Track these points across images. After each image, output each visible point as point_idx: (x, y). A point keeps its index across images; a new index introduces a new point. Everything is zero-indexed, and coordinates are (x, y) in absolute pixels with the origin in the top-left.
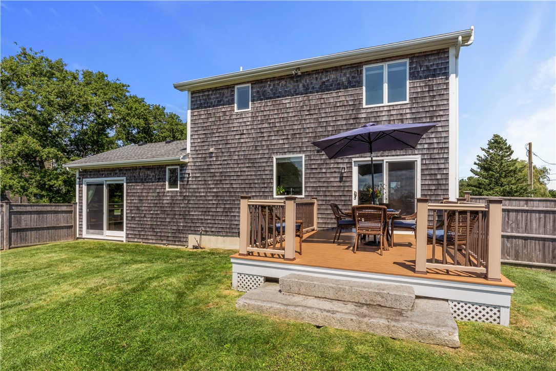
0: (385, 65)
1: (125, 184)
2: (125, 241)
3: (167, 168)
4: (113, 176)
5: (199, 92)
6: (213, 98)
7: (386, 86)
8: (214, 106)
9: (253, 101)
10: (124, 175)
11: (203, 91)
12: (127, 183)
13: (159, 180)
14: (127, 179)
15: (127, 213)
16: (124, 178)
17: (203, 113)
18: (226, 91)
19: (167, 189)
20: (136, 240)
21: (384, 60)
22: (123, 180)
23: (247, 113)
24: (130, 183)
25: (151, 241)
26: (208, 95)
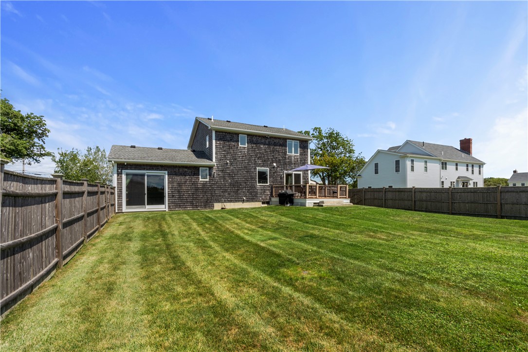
0: (293, 141)
1: (167, 176)
2: (167, 211)
3: (200, 168)
4: (156, 170)
5: (220, 132)
6: (228, 137)
7: (293, 148)
8: (228, 141)
9: (248, 143)
10: (166, 170)
11: (222, 132)
12: (168, 175)
13: (194, 174)
14: (168, 173)
15: (168, 193)
16: (166, 172)
17: (221, 143)
18: (235, 135)
19: (200, 180)
20: (177, 209)
21: (293, 139)
22: (165, 173)
23: (245, 148)
24: (171, 175)
25: (189, 209)
26: (225, 135)
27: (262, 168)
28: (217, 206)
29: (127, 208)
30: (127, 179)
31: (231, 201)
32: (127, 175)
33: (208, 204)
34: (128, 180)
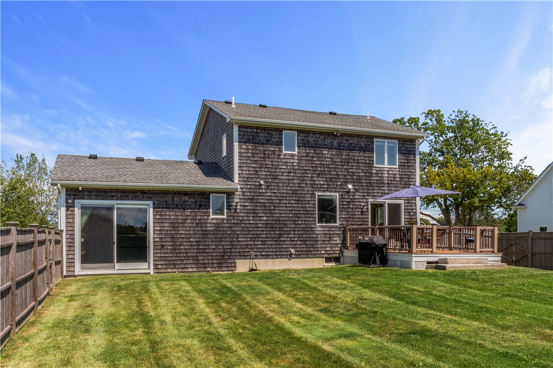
0: (386, 141)
1: (151, 210)
2: (152, 273)
3: (211, 195)
4: (132, 199)
5: (247, 127)
6: (262, 136)
7: (386, 155)
8: (262, 144)
9: (299, 146)
10: (150, 199)
11: (251, 127)
12: (154, 208)
13: (200, 207)
14: (154, 204)
15: (154, 242)
16: (151, 203)
17: (250, 147)
18: (274, 133)
19: (212, 216)
20: (169, 270)
21: (385, 138)
22: (149, 205)
23: (293, 155)
24: (159, 208)
25: (190, 270)
26: (257, 133)
27: (327, 194)
28: (242, 266)
29: (82, 268)
30: (82, 215)
31: (267, 257)
32: (83, 208)
33: (225, 261)
34: (85, 218)
